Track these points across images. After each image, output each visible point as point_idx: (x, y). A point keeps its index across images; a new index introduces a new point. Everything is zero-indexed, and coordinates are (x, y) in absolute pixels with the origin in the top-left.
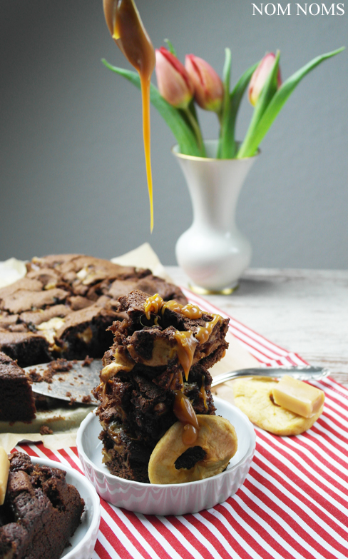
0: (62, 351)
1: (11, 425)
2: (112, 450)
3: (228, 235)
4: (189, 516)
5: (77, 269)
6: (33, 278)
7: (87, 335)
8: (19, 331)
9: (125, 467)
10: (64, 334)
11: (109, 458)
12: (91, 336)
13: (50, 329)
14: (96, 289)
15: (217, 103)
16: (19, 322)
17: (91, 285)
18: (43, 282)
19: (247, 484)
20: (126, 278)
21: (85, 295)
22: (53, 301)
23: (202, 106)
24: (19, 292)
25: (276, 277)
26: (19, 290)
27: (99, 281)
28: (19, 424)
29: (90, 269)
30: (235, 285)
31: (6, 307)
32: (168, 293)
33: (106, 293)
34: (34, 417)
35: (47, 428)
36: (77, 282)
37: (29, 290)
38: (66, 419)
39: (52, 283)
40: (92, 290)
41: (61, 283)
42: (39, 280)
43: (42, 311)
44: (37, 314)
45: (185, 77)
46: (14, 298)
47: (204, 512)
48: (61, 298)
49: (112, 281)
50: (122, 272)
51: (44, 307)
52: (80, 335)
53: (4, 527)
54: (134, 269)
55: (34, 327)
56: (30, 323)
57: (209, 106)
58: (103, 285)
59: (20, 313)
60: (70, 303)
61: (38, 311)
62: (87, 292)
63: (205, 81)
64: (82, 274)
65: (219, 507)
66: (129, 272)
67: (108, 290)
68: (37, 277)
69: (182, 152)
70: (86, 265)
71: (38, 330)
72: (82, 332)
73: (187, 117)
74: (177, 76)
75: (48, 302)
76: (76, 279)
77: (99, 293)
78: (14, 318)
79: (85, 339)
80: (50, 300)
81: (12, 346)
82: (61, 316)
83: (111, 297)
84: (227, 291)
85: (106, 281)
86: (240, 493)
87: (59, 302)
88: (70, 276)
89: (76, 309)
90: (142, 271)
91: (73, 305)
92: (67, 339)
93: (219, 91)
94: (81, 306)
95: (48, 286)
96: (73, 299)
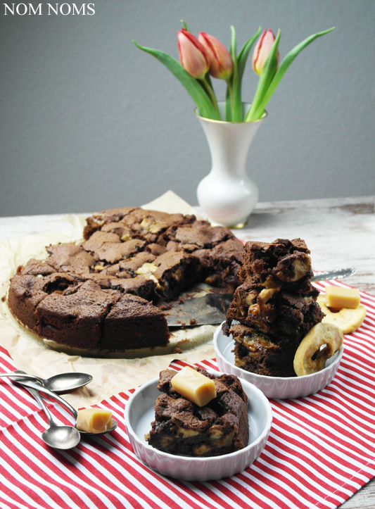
0: (164, 289)
1: (152, 349)
2: (247, 357)
3: (242, 182)
4: (311, 396)
5: (139, 220)
6: (109, 232)
7: (178, 274)
8: (125, 277)
9: (260, 368)
10: (163, 275)
11: (243, 363)
12: (181, 275)
13: (148, 273)
14: (164, 237)
15: (228, 72)
16: (121, 269)
17: (159, 233)
18: (118, 234)
19: (339, 371)
20: (182, 224)
21: (155, 241)
22: (136, 250)
23: (215, 75)
24: (107, 244)
25: (271, 209)
26: (104, 243)
27: (164, 230)
28: (158, 348)
29: (149, 220)
30: (245, 221)
31: (102, 258)
32: (224, 235)
33: (172, 238)
34: (168, 342)
35: (178, 349)
36: (145, 232)
37: (112, 242)
38: (191, 341)
39: (126, 235)
40: (161, 237)
41: (133, 234)
42: (114, 233)
43: (133, 258)
44: (131, 262)
45: (204, 54)
46: (104, 250)
47: (319, 392)
48: (141, 246)
49: (175, 229)
50: (176, 219)
51: (132, 255)
52: (174, 275)
53: (223, 417)
54: (182, 215)
55: (133, 272)
56: (130, 270)
57: (221, 75)
58: (168, 232)
59: (116, 262)
60: (149, 250)
61: (130, 260)
62: (157, 239)
63: (218, 55)
64: (144, 224)
65: (327, 388)
66: (180, 219)
67: (174, 236)
68: (113, 231)
69: (202, 116)
70: (144, 216)
71: (137, 274)
72: (174, 273)
73: (204, 84)
74: (199, 53)
75: (133, 251)
76: (142, 229)
77: (167, 239)
78: (116, 267)
79: (177, 278)
80: (132, 249)
81: (135, 290)
82: (150, 261)
83: (178, 241)
84: (240, 226)
85: (170, 228)
86: (336, 377)
87: (140, 250)
88: (136, 227)
89: (157, 254)
90: (190, 218)
91: (152, 251)
92: (167, 280)
93: (229, 62)
94: (158, 251)
95: (123, 237)
96: (151, 246)
